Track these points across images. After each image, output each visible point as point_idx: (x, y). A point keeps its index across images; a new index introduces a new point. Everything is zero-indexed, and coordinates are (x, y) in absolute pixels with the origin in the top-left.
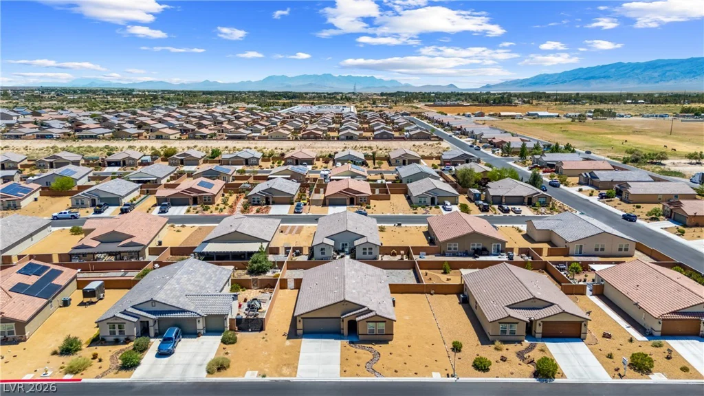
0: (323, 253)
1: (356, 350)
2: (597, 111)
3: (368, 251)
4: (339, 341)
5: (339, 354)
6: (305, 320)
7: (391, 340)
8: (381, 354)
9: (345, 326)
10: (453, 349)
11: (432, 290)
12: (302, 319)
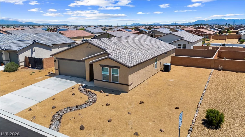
4: (75, 84)
8: (96, 103)
9: (87, 70)
11: (220, 66)
12: (57, 59)
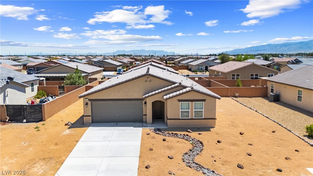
1: (164, 137)
4: (140, 129)
5: (138, 143)
6: (94, 103)
7: (213, 127)
8: (204, 143)
9: (148, 110)
11: (237, 93)
12: (89, 101)
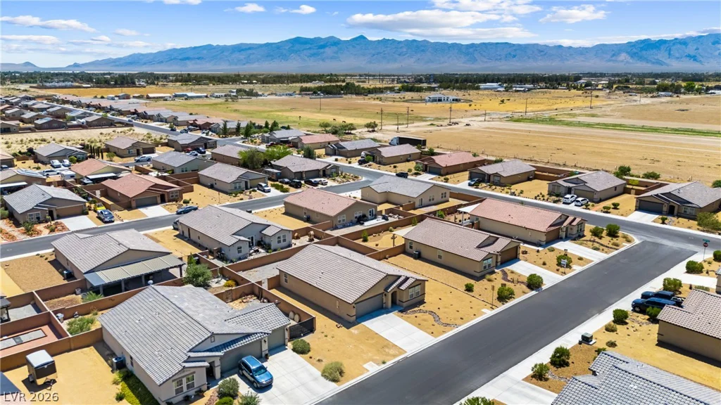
0: (239, 252)
1: (414, 316)
2: (239, 91)
3: (282, 239)
4: (392, 314)
8: (434, 311)
10: (466, 290)
12: (355, 304)
